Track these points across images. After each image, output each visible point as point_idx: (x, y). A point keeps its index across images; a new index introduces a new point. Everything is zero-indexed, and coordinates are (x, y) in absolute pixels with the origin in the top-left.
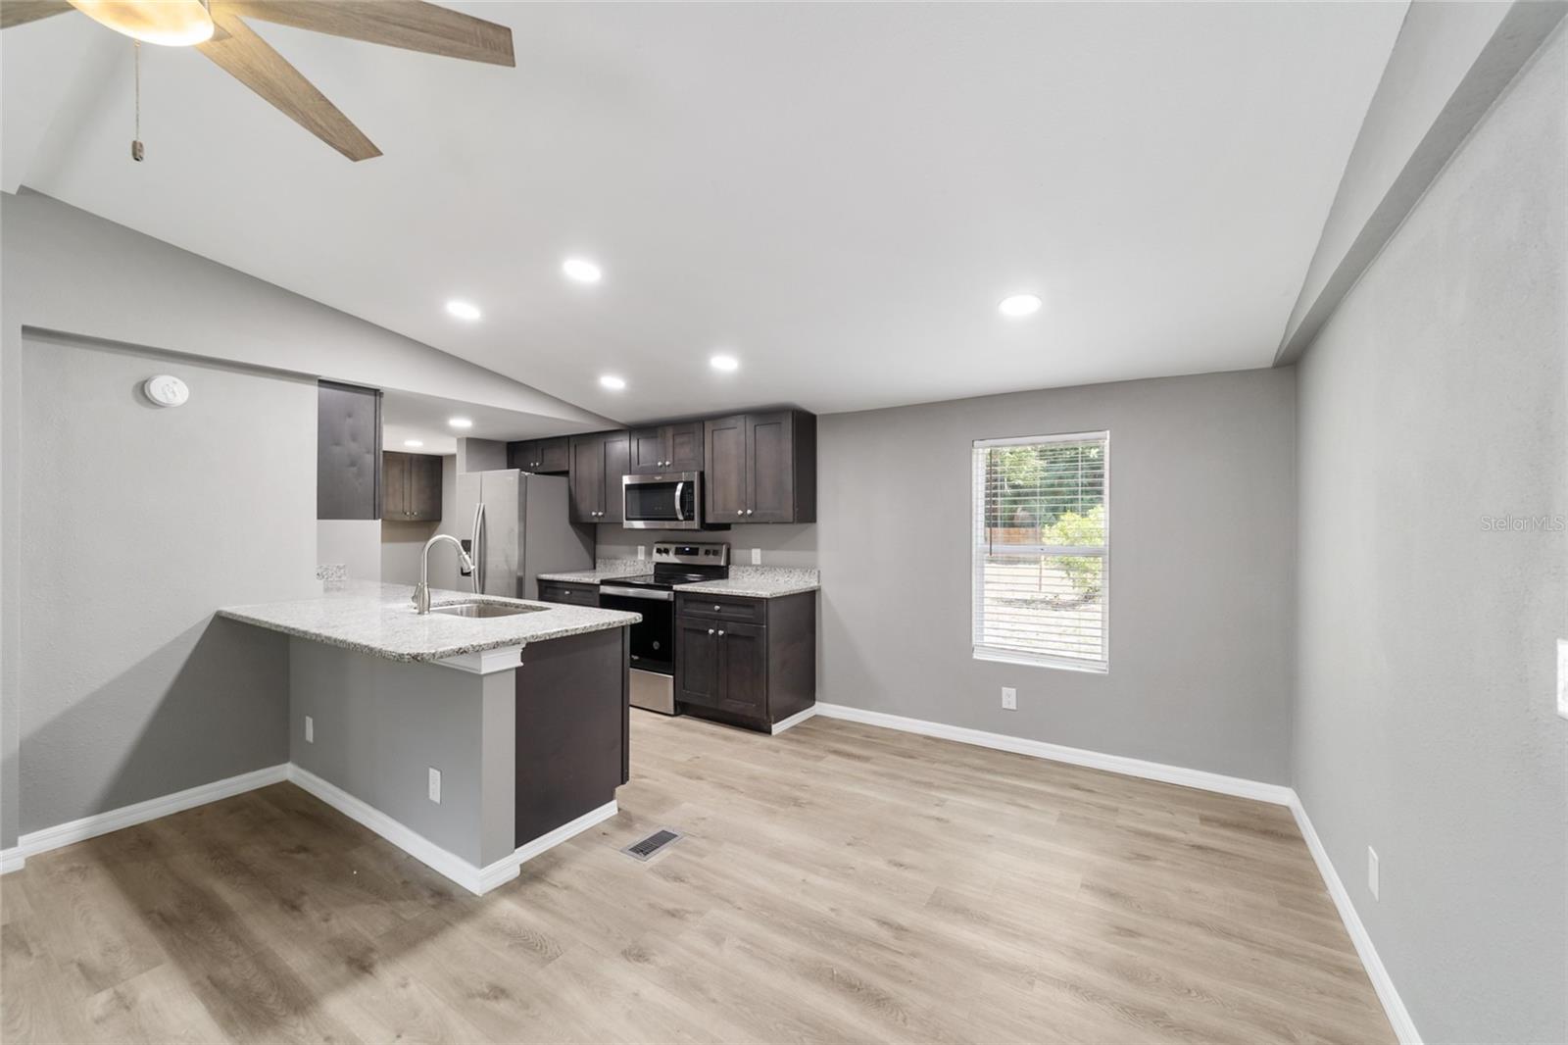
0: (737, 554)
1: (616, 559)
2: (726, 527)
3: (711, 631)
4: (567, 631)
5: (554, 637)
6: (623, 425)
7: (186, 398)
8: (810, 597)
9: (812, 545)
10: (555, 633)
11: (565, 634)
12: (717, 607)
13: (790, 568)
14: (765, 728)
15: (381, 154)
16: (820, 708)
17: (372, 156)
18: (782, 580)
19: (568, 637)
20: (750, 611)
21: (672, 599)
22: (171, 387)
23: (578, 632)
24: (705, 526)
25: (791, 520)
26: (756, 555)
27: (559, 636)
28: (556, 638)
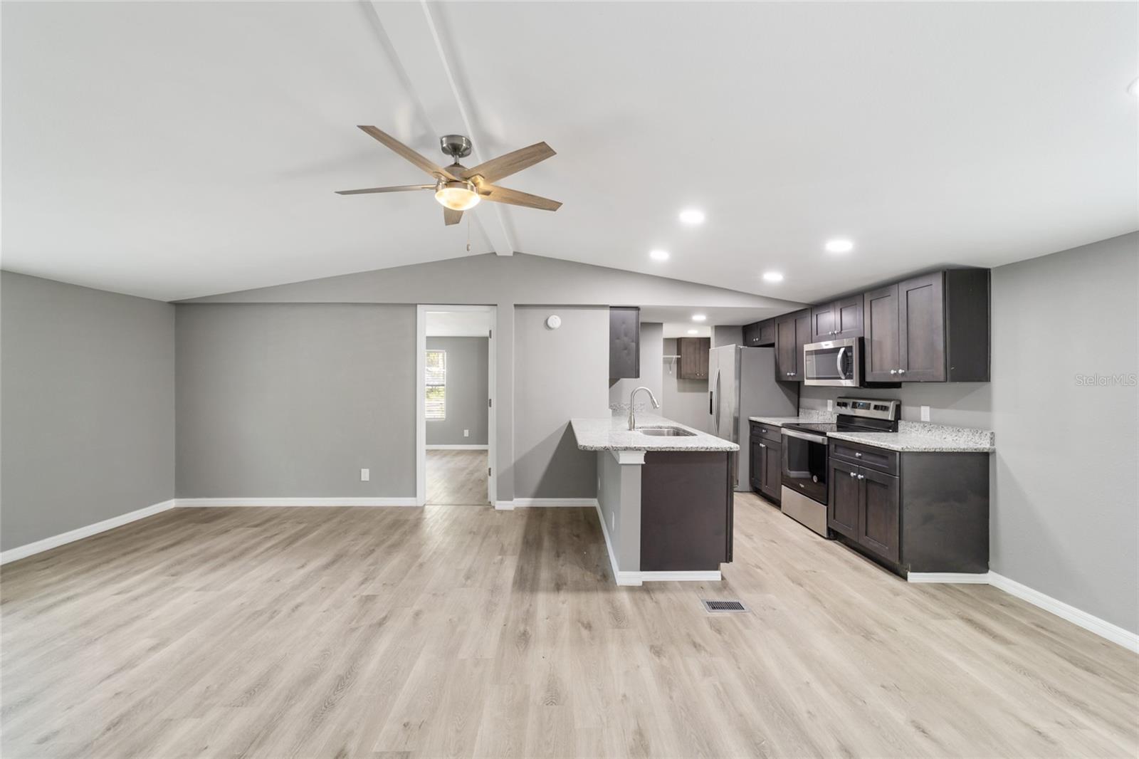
0: (907, 410)
1: (813, 409)
2: (897, 385)
3: (852, 474)
4: (673, 448)
5: (664, 450)
6: (808, 304)
7: (560, 322)
8: (982, 460)
9: (986, 405)
10: (664, 448)
11: (672, 450)
12: (857, 454)
13: (958, 427)
14: (902, 573)
15: (561, 204)
16: (990, 578)
17: (559, 206)
18: (949, 439)
19: (674, 451)
20: (884, 461)
21: (826, 443)
22: (555, 320)
23: (682, 450)
24: (863, 383)
25: (942, 378)
26: (925, 413)
27: (667, 450)
28: (665, 451)
